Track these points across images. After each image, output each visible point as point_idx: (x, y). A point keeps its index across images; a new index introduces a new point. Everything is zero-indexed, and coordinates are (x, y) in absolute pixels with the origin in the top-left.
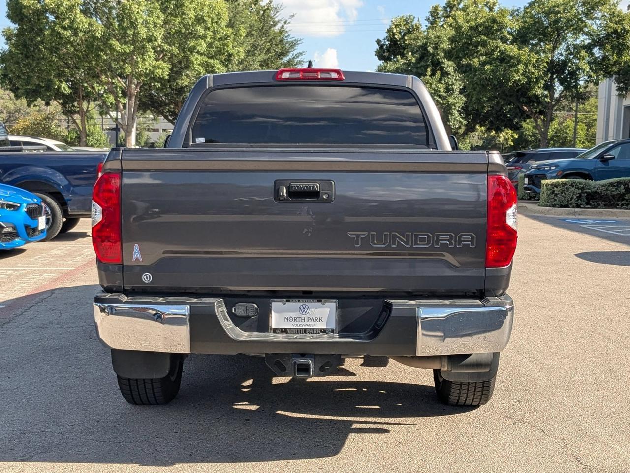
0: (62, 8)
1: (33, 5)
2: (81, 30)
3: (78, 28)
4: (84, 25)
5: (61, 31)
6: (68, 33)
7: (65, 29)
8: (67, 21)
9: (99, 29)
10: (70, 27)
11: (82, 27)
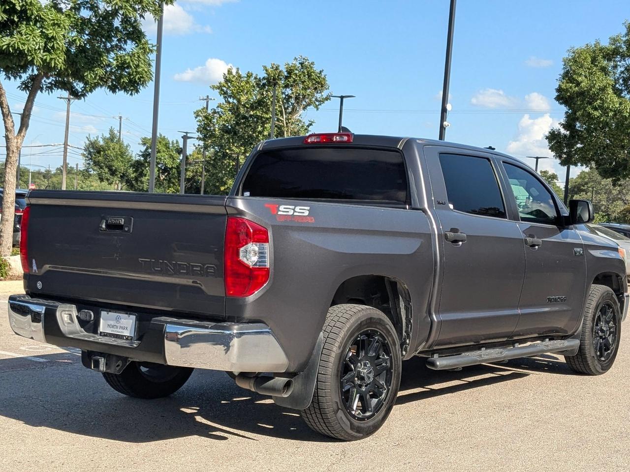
0: (594, 90)
1: (571, 88)
2: (611, 110)
3: (608, 108)
4: (614, 105)
5: (591, 111)
6: (597, 114)
7: (596, 109)
8: (599, 101)
9: (627, 109)
10: (601, 107)
11: (612, 107)
